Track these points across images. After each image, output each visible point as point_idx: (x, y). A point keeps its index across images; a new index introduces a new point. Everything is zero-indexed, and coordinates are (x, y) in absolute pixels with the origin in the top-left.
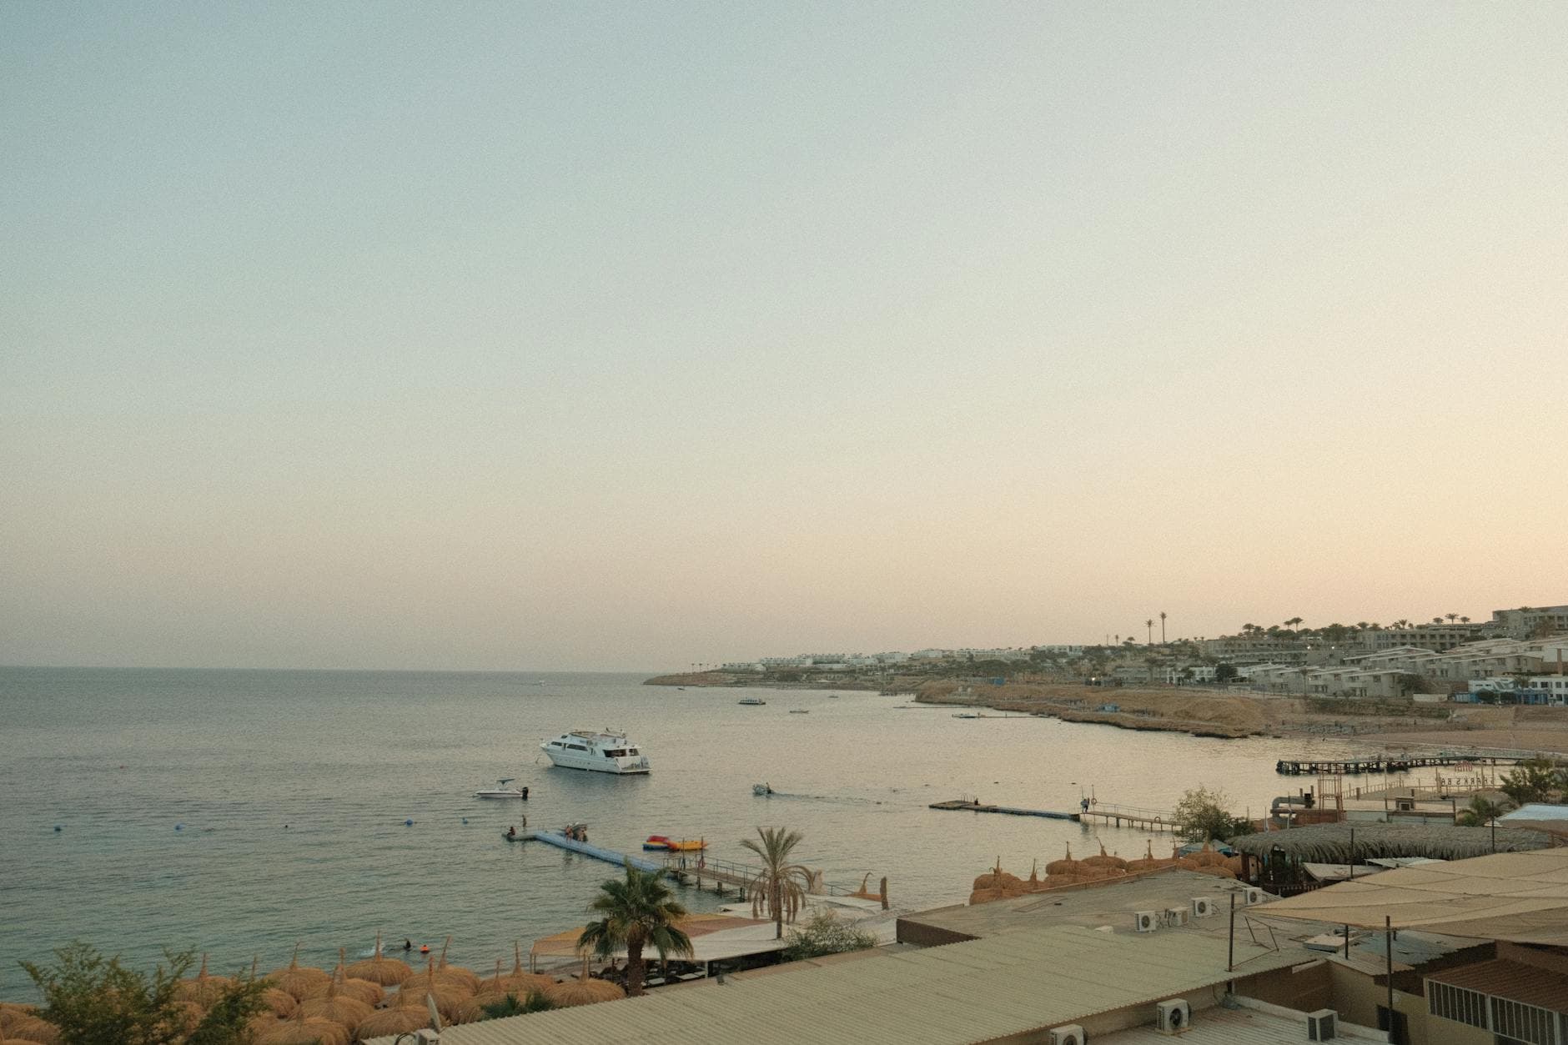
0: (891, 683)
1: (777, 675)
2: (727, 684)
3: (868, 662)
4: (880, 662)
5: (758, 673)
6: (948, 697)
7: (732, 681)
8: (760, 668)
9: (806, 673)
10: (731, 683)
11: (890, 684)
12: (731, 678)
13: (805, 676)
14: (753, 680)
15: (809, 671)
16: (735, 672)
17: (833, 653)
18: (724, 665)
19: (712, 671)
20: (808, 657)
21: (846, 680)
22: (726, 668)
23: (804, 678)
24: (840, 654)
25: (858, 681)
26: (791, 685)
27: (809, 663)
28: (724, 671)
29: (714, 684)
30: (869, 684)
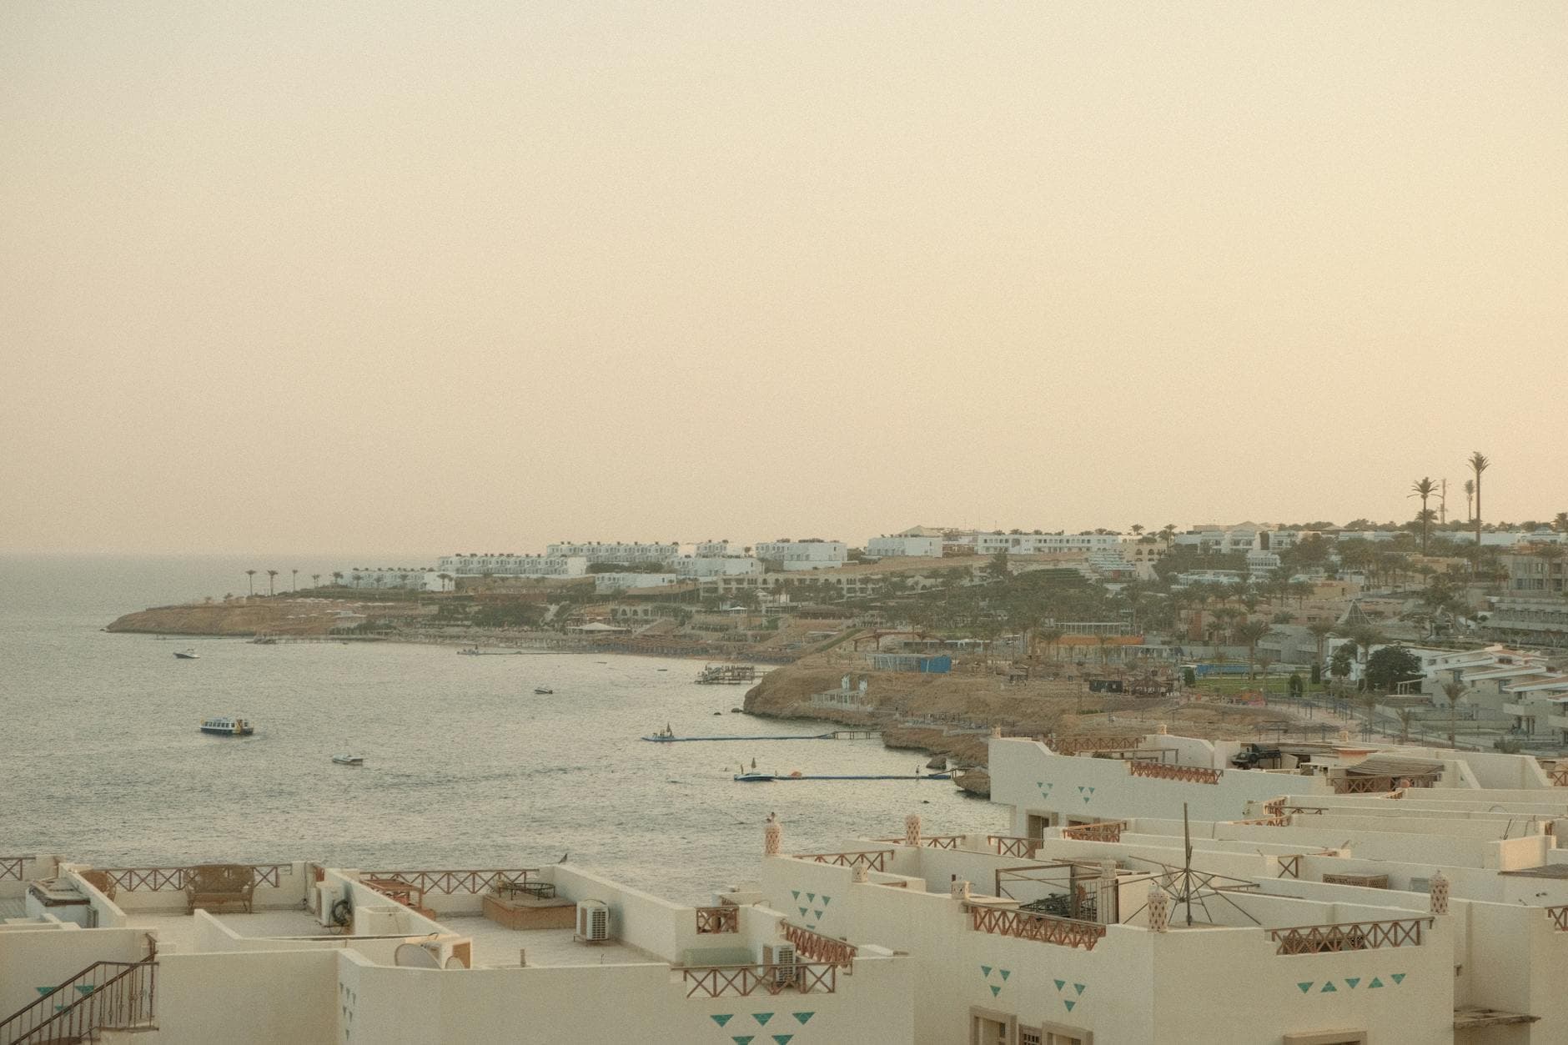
0: (768, 637)
1: (474, 609)
2: (338, 631)
3: (734, 569)
4: (767, 571)
5: (430, 598)
6: (817, 703)
7: (353, 625)
8: (434, 584)
9: (553, 599)
10: (350, 631)
11: (763, 638)
12: (349, 613)
13: (553, 608)
14: (410, 621)
15: (580, 595)
16: (367, 596)
17: (646, 542)
18: (337, 575)
19: (306, 593)
20: (575, 551)
21: (660, 623)
22: (340, 581)
23: (549, 616)
24: (666, 542)
25: (687, 629)
26: (508, 639)
27: (576, 569)
28: (338, 592)
29: (303, 631)
30: (710, 638)
